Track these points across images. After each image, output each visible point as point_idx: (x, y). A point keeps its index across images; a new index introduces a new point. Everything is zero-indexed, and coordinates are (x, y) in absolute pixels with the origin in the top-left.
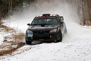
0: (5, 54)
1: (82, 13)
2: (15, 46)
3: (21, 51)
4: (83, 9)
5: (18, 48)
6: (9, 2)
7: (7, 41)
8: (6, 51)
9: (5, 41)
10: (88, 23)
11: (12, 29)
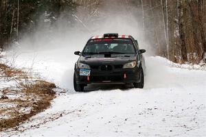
0: (3, 129)
1: (178, 35)
2: (26, 110)
3: (39, 121)
4: (181, 25)
5: (32, 113)
6: (12, 11)
7: (7, 98)
8: (6, 122)
9: (3, 98)
10: (193, 59)
11: (20, 72)
